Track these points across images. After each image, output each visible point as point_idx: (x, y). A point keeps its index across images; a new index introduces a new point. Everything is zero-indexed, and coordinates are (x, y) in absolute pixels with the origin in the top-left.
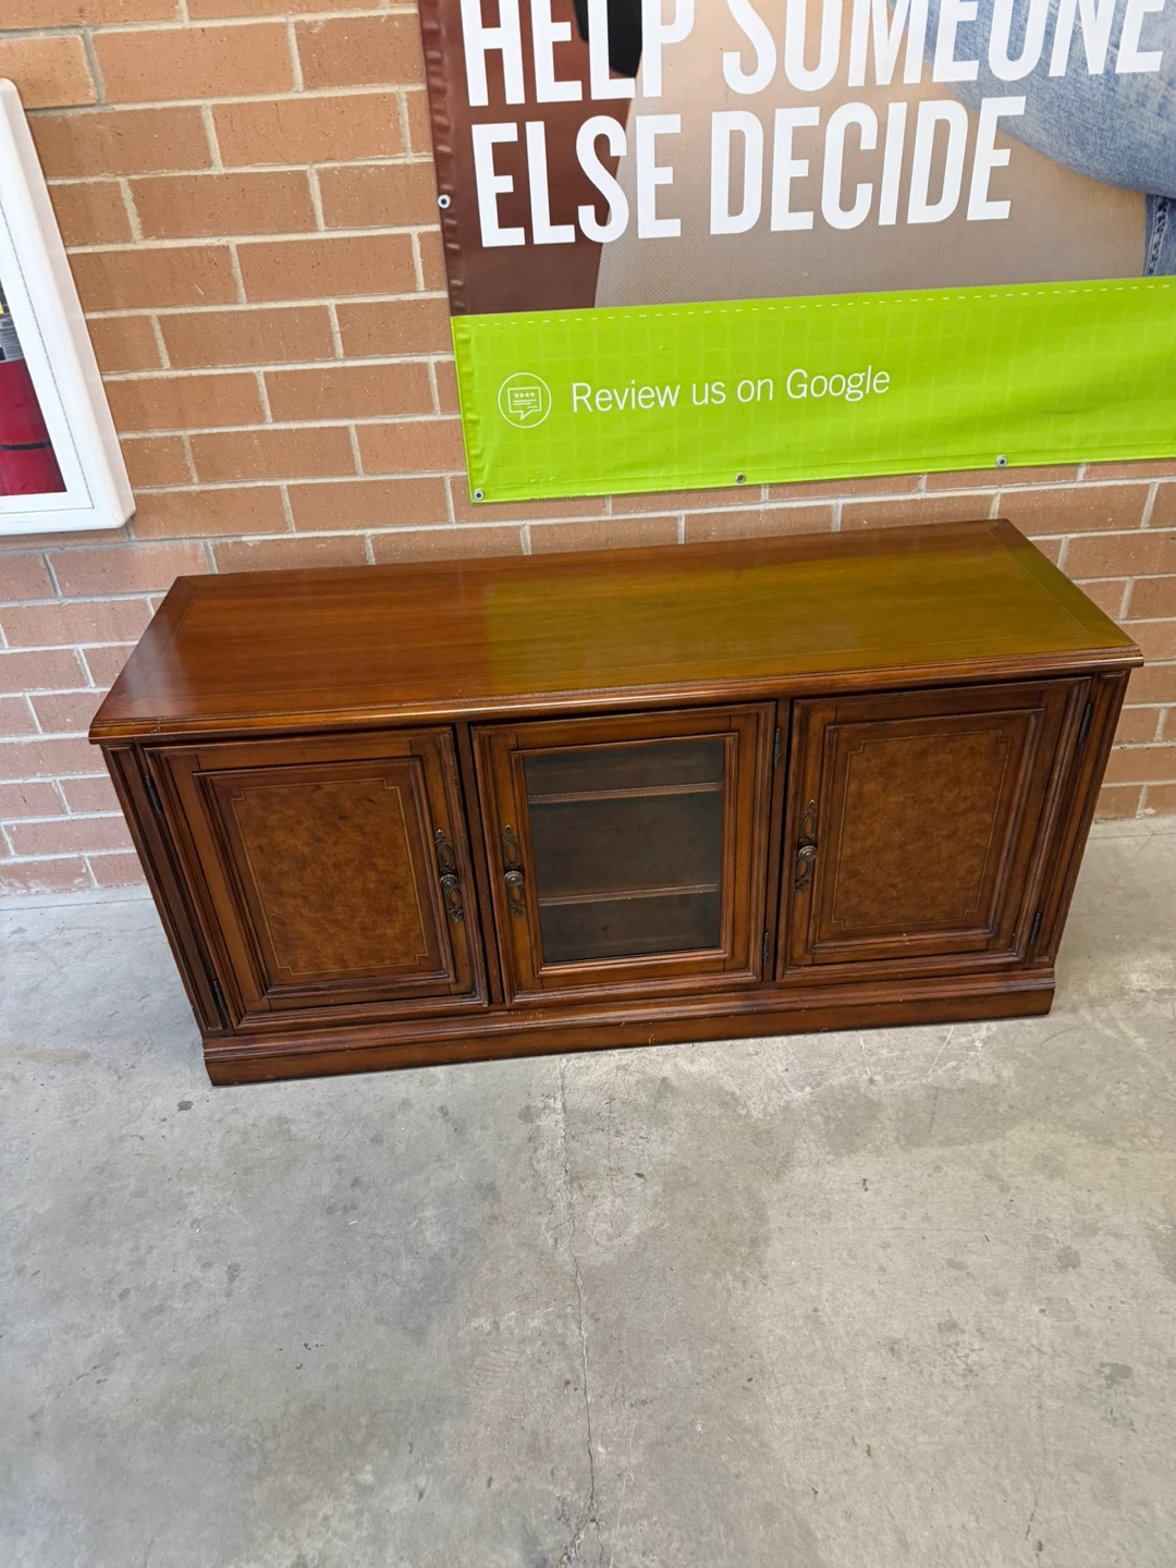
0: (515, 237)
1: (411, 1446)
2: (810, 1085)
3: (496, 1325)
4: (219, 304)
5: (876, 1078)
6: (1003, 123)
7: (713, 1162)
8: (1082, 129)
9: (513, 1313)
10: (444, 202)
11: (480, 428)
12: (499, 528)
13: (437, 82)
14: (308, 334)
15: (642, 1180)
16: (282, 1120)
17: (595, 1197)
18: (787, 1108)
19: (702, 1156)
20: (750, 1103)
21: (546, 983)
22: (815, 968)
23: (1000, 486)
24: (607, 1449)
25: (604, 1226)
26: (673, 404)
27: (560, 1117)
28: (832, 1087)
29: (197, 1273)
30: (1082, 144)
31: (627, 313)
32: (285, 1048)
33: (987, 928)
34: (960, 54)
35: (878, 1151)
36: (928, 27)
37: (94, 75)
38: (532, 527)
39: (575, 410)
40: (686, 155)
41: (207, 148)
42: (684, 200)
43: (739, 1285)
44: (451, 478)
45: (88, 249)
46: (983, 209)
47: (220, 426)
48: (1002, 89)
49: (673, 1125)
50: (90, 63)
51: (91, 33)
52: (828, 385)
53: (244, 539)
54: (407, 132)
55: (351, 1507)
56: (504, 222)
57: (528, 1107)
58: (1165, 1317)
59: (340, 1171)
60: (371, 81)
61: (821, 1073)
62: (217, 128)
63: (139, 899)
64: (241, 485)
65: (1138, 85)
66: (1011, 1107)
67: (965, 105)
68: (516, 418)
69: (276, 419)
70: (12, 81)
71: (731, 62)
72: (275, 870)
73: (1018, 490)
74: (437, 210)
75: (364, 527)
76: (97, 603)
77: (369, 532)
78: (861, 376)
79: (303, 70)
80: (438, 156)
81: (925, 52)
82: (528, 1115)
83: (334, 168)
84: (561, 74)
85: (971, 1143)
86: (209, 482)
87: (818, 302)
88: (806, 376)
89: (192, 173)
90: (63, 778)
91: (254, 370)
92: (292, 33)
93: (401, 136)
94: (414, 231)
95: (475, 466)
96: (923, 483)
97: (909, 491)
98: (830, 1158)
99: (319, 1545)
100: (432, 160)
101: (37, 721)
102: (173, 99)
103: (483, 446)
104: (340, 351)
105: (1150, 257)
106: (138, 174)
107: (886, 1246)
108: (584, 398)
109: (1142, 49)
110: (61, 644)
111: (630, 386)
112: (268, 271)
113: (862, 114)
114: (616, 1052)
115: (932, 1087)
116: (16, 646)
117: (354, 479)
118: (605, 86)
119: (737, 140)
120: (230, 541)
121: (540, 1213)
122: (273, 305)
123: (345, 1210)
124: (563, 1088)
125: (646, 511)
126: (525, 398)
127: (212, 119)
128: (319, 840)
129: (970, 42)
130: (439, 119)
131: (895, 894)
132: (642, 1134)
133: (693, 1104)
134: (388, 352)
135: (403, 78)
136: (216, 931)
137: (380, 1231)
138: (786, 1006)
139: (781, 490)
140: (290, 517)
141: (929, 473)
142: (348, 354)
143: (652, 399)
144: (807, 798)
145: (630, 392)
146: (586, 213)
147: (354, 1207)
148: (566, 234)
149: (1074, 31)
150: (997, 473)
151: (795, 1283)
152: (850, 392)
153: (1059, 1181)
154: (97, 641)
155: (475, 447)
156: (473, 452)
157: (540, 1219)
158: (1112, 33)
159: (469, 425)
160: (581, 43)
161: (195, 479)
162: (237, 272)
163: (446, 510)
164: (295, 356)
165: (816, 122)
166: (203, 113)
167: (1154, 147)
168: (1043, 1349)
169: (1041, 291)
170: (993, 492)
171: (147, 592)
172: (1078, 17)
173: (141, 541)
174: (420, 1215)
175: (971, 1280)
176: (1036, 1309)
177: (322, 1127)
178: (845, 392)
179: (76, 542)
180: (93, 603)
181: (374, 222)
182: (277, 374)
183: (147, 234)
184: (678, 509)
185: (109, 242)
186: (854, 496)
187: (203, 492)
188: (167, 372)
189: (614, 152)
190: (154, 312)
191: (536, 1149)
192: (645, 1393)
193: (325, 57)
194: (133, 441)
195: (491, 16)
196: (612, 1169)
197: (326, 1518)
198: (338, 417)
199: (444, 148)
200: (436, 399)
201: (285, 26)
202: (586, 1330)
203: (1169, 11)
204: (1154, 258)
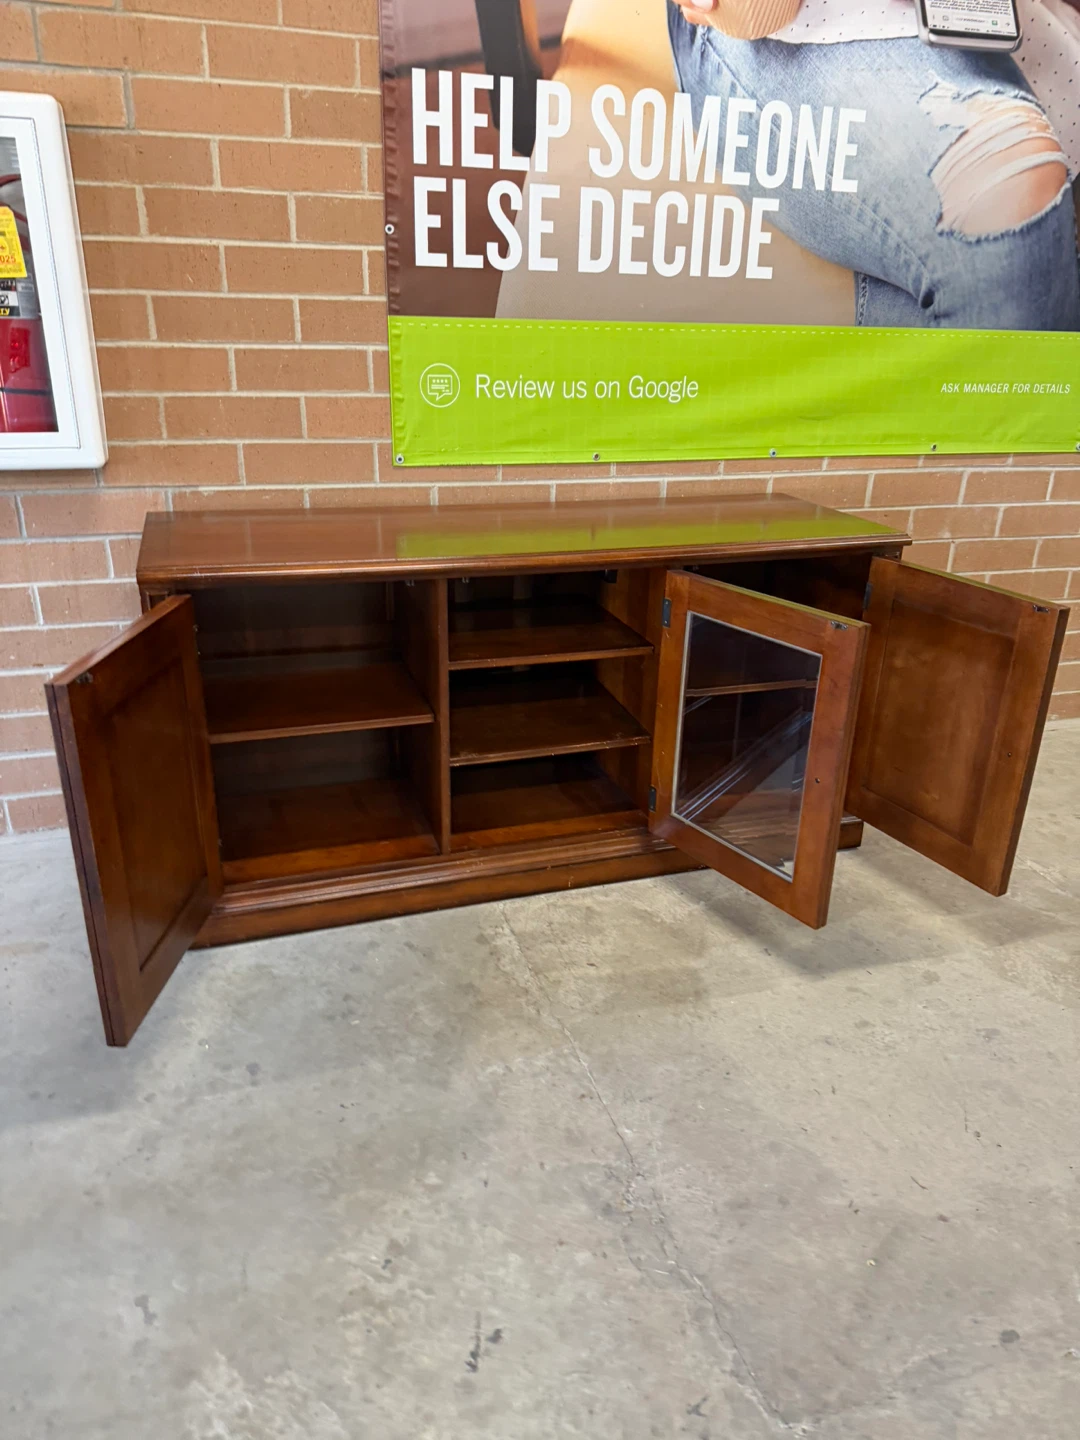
0: (439, 260)
1: (464, 1153)
2: (704, 901)
3: (508, 1068)
4: (205, 290)
6: (766, 214)
7: (646, 951)
8: (814, 225)
9: (520, 1059)
10: (389, 229)
11: (403, 405)
12: (413, 488)
13: (391, 144)
14: (275, 321)
15: (594, 967)
16: (259, 967)
17: (560, 981)
18: (690, 915)
19: (637, 948)
20: (661, 915)
23: (773, 472)
24: (631, 1130)
25: (574, 997)
26: (549, 395)
27: (512, 938)
28: (721, 900)
30: (814, 233)
31: (518, 325)
34: (739, 168)
36: (719, 148)
37: (128, 106)
38: (440, 488)
39: (478, 395)
40: (563, 213)
41: (211, 170)
42: (560, 245)
43: (696, 1020)
44: (379, 444)
45: (102, 238)
46: (756, 271)
47: (189, 390)
48: (765, 193)
49: (606, 933)
50: (126, 97)
51: (130, 76)
52: (657, 389)
53: (201, 489)
54: (365, 176)
55: (426, 1201)
56: (433, 248)
57: (482, 935)
59: (329, 992)
60: (342, 137)
61: (709, 893)
62: (220, 157)
64: (204, 442)
65: (845, 199)
67: (741, 199)
68: (432, 399)
69: (240, 388)
70: (59, 102)
71: (594, 155)
73: (784, 476)
74: (384, 235)
75: (304, 483)
76: (59, 544)
77: (307, 487)
78: (679, 384)
79: (292, 123)
80: (388, 196)
81: (717, 162)
82: (483, 939)
83: (308, 197)
84: (479, 149)
86: (176, 438)
87: (651, 326)
88: (642, 381)
89: (196, 188)
91: (227, 346)
92: (287, 96)
93: (361, 178)
94: (365, 249)
95: (398, 436)
96: (722, 467)
97: (712, 474)
98: (735, 940)
99: (407, 1230)
100: (382, 198)
102: (188, 131)
103: (405, 418)
104: (299, 336)
105: (859, 314)
106: (151, 183)
107: (798, 985)
108: (485, 386)
109: (846, 177)
110: (17, 582)
111: (519, 380)
112: (247, 268)
113: (679, 200)
114: (543, 896)
117: (299, 441)
118: (509, 161)
119: (597, 208)
120: (188, 490)
121: (518, 997)
122: (249, 296)
123: (344, 1016)
124: (507, 921)
125: (528, 480)
126: (440, 383)
127: (217, 150)
129: (745, 160)
130: (391, 170)
132: (584, 941)
133: (617, 919)
134: (335, 341)
135: (366, 139)
137: (381, 1024)
139: (624, 468)
140: (242, 471)
141: (726, 460)
142: (306, 339)
143: (534, 391)
145: (518, 384)
146: (492, 248)
147: (352, 1013)
148: (476, 262)
149: (806, 162)
150: (770, 461)
151: (738, 1013)
152: (672, 395)
154: (54, 579)
155: (399, 420)
156: (398, 424)
157: (518, 1000)
158: (828, 166)
159: (397, 402)
160: (495, 129)
161: (165, 435)
162: (223, 268)
163: (373, 472)
164: (262, 336)
165: (648, 201)
166: (211, 144)
167: (857, 240)
169: (794, 330)
170: (768, 476)
171: (107, 534)
172: (808, 153)
173: (109, 488)
174: (413, 1010)
175: (868, 996)
176: (920, 1006)
177: (301, 967)
179: (49, 486)
180: (55, 543)
181: (335, 239)
182: (245, 351)
183: (152, 231)
184: (551, 479)
185: (120, 234)
186: (675, 475)
187: (169, 446)
188: (153, 343)
189: (513, 207)
190: (149, 293)
191: (499, 959)
192: (649, 1092)
193: (311, 116)
194: (115, 399)
195: (432, 104)
196: (566, 963)
197: (406, 1212)
198: (293, 389)
199: (392, 191)
200: (372, 381)
201: (282, 91)
202: (585, 1061)
203: (860, 157)
204: (862, 314)
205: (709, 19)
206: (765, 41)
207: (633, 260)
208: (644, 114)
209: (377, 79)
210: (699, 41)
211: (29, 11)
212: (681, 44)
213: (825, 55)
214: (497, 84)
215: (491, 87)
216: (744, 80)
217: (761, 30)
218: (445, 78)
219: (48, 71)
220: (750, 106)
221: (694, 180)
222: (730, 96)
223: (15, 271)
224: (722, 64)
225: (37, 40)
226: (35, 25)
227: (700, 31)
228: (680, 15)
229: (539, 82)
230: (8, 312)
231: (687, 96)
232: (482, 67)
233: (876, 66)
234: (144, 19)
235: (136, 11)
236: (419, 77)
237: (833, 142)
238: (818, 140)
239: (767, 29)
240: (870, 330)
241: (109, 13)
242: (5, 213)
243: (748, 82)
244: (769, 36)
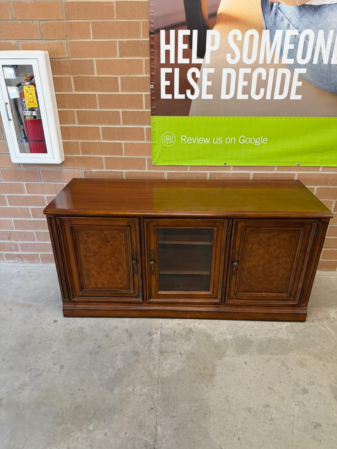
0: (169, 96)
1: (105, 420)
2: (233, 334)
3: (134, 390)
4: (92, 109)
5: (253, 334)
7: (202, 352)
8: (322, 78)
9: (139, 387)
10: (152, 87)
11: (156, 146)
12: (159, 172)
13: (153, 57)
14: (113, 118)
15: (181, 355)
16: (81, 328)
17: (166, 358)
18: (225, 340)
19: (199, 350)
20: (215, 337)
21: (159, 296)
22: (237, 300)
23: (298, 171)
24: (161, 428)
25: (168, 366)
26: (208, 143)
27: (159, 335)
28: (239, 335)
29: (52, 366)
30: (322, 82)
31: (197, 118)
32: (85, 307)
33: (288, 293)
34: (289, 57)
35: (251, 354)
37: (68, 51)
38: (168, 172)
39: (182, 143)
40: (215, 79)
41: (94, 70)
42: (214, 89)
43: (206, 387)
44: (148, 158)
45: (61, 93)
46: (294, 97)
47: (88, 140)
48: (300, 66)
49: (192, 341)
50: (67, 48)
51: (68, 41)
52: (250, 141)
53: (92, 170)
54: (144, 69)
55: (85, 436)
56: (167, 92)
57: (151, 332)
58: (333, 411)
59: (95, 343)
60: (136, 56)
61: (237, 331)
62: (96, 65)
63: (52, 266)
64: (93, 156)
66: (291, 346)
67: (290, 70)
68: (166, 144)
69: (103, 139)
70: (48, 51)
71: (229, 56)
72: (88, 255)
73: (302, 173)
74: (150, 89)
75: (124, 169)
76: (52, 184)
77: (125, 171)
78: (259, 139)
79: (119, 52)
80: (151, 75)
81: (280, 56)
82: (150, 334)
83: (125, 77)
84: (184, 57)
85: (278, 355)
86: (84, 154)
87: (249, 118)
88: (244, 137)
89: (89, 76)
90: (36, 231)
91: (99, 126)
92: (118, 44)
93: (142, 69)
94: (143, 93)
95: (154, 155)
96: (276, 168)
97: (272, 171)
98: (236, 355)
99: (75, 445)
100: (150, 76)
101: (32, 215)
102: (86, 58)
103: (157, 150)
104: (122, 123)
106: (75, 75)
107: (250, 381)
108: (184, 139)
110: (40, 194)
111: (197, 137)
112: (105, 101)
113: (263, 71)
114: (177, 320)
115: (269, 338)
116: (29, 194)
117: (122, 157)
118: (195, 60)
119: (229, 76)
120: (88, 170)
121: (150, 361)
122: (106, 110)
123: (96, 354)
124: (161, 328)
125: (199, 171)
126: (169, 138)
127: (95, 63)
128: (101, 247)
129: (292, 54)
130: (152, 66)
131: (261, 280)
132: (182, 343)
133: (198, 336)
134: (134, 124)
135: (144, 56)
136: (70, 272)
137: (104, 361)
138: (228, 311)
139: (236, 168)
140: (104, 165)
141: (278, 166)
142: (124, 124)
143: (202, 141)
144: (236, 248)
145: (197, 139)
146: (188, 92)
147: (98, 353)
148: (182, 97)
149: (320, 53)
150: (297, 167)
151: (222, 388)
152: (256, 142)
153: (304, 368)
154: (51, 194)
155: (155, 150)
156: (154, 152)
157: (150, 362)
158: (330, 54)
159: (154, 145)
160: (191, 50)
161: (81, 153)
162: (97, 101)
163: (145, 167)
164: (110, 123)
165: (250, 72)
166: (93, 61)
168: (295, 416)
169: (310, 119)
170: (295, 173)
171: (65, 182)
172: (321, 49)
173: (65, 168)
174: (116, 357)
175: (275, 393)
176: (294, 404)
177: (92, 331)
178: (255, 142)
179: (48, 168)
180: (50, 184)
181: (133, 91)
182: (105, 127)
183: (76, 90)
184: (208, 171)
185: (66, 91)
186: (256, 171)
187: (82, 157)
188: (77, 125)
189: (197, 77)
190: (75, 110)
191: (151, 343)
192: (174, 414)
193: (125, 49)
194: (66, 142)
195: (168, 42)
196: (172, 351)
197: (77, 438)
198: (120, 140)
199: (153, 73)
200: (145, 137)
201: (116, 42)
202: (159, 394)
206: (304, 6)
207: (242, 94)
208: (250, 39)
209: (149, 34)
210: (274, 8)
211: (38, 23)
212: (266, 10)
213: (332, 8)
214: (191, 33)
215: (189, 34)
216: (293, 22)
218: (172, 32)
219: (44, 42)
220: (296, 32)
221: (270, 63)
222: (287, 29)
223: (34, 105)
224: (284, 17)
225: (41, 33)
226: (40, 27)
227: (275, 4)
229: (208, 31)
230: (33, 117)
231: (268, 31)
232: (186, 27)
234: (72, 22)
235: (69, 19)
236: (163, 33)
238: (326, 44)
241: (61, 21)
242: (32, 87)
243: (295, 23)
244: (306, 3)
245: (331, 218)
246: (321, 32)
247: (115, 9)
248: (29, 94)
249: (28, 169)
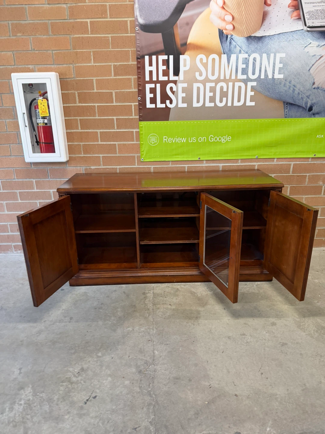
0: (153, 106)
1: (111, 349)
2: (213, 291)
3: (133, 330)
4: (92, 117)
6: (252, 87)
7: (188, 303)
8: (269, 89)
9: (138, 328)
10: (139, 98)
11: (143, 145)
12: (146, 167)
13: (139, 76)
14: (109, 124)
15: (171, 306)
16: (85, 293)
17: (159, 308)
18: (207, 295)
19: (186, 302)
20: (198, 294)
23: (257, 163)
24: (158, 352)
25: (161, 313)
26: (185, 141)
27: (152, 294)
28: (218, 292)
29: (63, 318)
30: (269, 91)
31: (175, 122)
34: (243, 74)
35: (228, 303)
36: (236, 69)
37: (74, 72)
38: (154, 167)
39: (164, 142)
40: (188, 91)
41: (94, 87)
42: (188, 99)
43: (192, 325)
44: (137, 156)
45: (68, 105)
46: (249, 103)
47: (89, 142)
48: (251, 80)
49: (179, 297)
50: (73, 71)
51: (74, 65)
52: (218, 139)
53: (91, 167)
54: (133, 85)
55: (95, 360)
56: (151, 103)
57: (144, 292)
58: (297, 335)
59: (99, 302)
60: (127, 75)
61: (216, 289)
62: (96, 83)
64: (92, 155)
65: (279, 80)
67: (244, 83)
68: (151, 143)
69: (101, 141)
70: (58, 73)
71: (197, 74)
73: (261, 164)
74: (138, 100)
75: (117, 166)
76: (57, 180)
77: (118, 167)
78: (225, 137)
79: (114, 73)
80: (139, 90)
81: (236, 73)
82: (144, 294)
83: (118, 91)
84: (164, 75)
85: (251, 303)
86: (85, 154)
87: (215, 121)
88: (213, 137)
89: (90, 91)
91: (98, 131)
92: (112, 66)
93: (132, 86)
94: (133, 104)
95: (142, 153)
96: (240, 161)
97: (236, 163)
98: (217, 304)
99: (87, 366)
100: (137, 90)
102: (88, 77)
103: (144, 149)
104: (116, 128)
105: (285, 114)
106: (79, 91)
107: (229, 320)
108: (166, 140)
109: (279, 74)
110: (48, 190)
112: (103, 111)
113: (224, 85)
114: (166, 284)
115: (243, 292)
116: (38, 189)
117: (116, 155)
118: (172, 78)
119: (198, 89)
120: (88, 168)
121: (146, 310)
122: (103, 118)
123: (99, 308)
124: (153, 289)
125: (179, 165)
126: (153, 139)
129: (245, 72)
130: (139, 83)
132: (172, 298)
133: (184, 293)
134: (126, 128)
135: (133, 75)
137: (107, 312)
139: (208, 161)
141: (241, 159)
142: (117, 129)
143: (180, 140)
145: (176, 139)
146: (168, 102)
147: (101, 308)
148: (163, 106)
149: (265, 70)
150: (256, 159)
151: (206, 325)
152: (223, 140)
153: (273, 310)
155: (142, 149)
156: (142, 150)
158: (273, 71)
159: (141, 145)
160: (168, 70)
161: (83, 154)
162: (97, 111)
163: (135, 163)
164: (107, 128)
165: (214, 86)
166: (94, 80)
167: (284, 92)
168: (266, 339)
169: (263, 120)
170: (256, 164)
172: (266, 67)
173: (69, 167)
174: (117, 310)
175: (249, 327)
176: (265, 332)
177: (95, 294)
179: (55, 166)
180: (56, 180)
181: (124, 102)
182: (102, 132)
183: (79, 102)
184: (186, 165)
185: (72, 104)
186: (224, 163)
187: (84, 156)
188: (80, 130)
189: (174, 90)
190: (79, 118)
191: (146, 300)
192: (168, 343)
193: (118, 71)
194: (71, 145)
195: (151, 64)
196: (163, 303)
197: (89, 361)
198: (114, 141)
199: (140, 88)
200: (135, 139)
201: (111, 65)
202: (155, 331)
203: (284, 67)
204: (286, 114)
205: (232, 33)
206: (250, 37)
207: (209, 102)
208: (212, 61)
209: (136, 59)
210: (229, 39)
211: (51, 52)
212: (223, 41)
213: (271, 38)
214: (169, 57)
215: (167, 59)
216: (244, 49)
217: (249, 34)
218: (154, 57)
219: (56, 66)
220: (246, 56)
221: (228, 78)
222: (239, 54)
223: (46, 114)
224: (237, 45)
225: (53, 59)
226: (53, 55)
227: (229, 36)
228: (223, 33)
229: (180, 56)
230: (45, 124)
231: (226, 55)
232: (164, 53)
233: (288, 40)
234: (77, 51)
235: (75, 49)
236: (147, 58)
237: (274, 64)
238: (269, 64)
239: (251, 33)
240: (289, 120)
241: (69, 51)
242: (45, 101)
243: (245, 49)
244: (252, 35)
245: (283, 188)
246: (265, 55)
247: (110, 41)
248: (42, 105)
249: (38, 168)
